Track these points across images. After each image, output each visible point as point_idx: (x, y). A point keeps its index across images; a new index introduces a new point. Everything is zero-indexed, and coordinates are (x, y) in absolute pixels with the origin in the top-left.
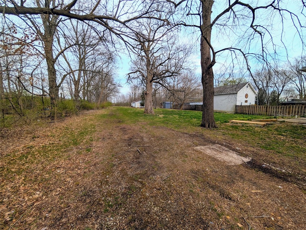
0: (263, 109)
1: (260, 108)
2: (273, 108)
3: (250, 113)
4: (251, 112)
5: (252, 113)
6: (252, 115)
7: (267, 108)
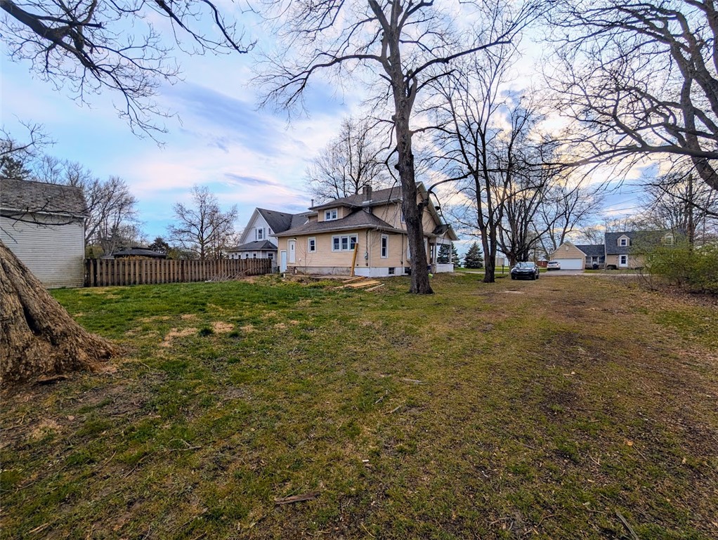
0: (176, 268)
1: (169, 265)
2: (193, 264)
3: (144, 280)
4: (147, 277)
5: (149, 280)
6: (146, 283)
7: (182, 265)
